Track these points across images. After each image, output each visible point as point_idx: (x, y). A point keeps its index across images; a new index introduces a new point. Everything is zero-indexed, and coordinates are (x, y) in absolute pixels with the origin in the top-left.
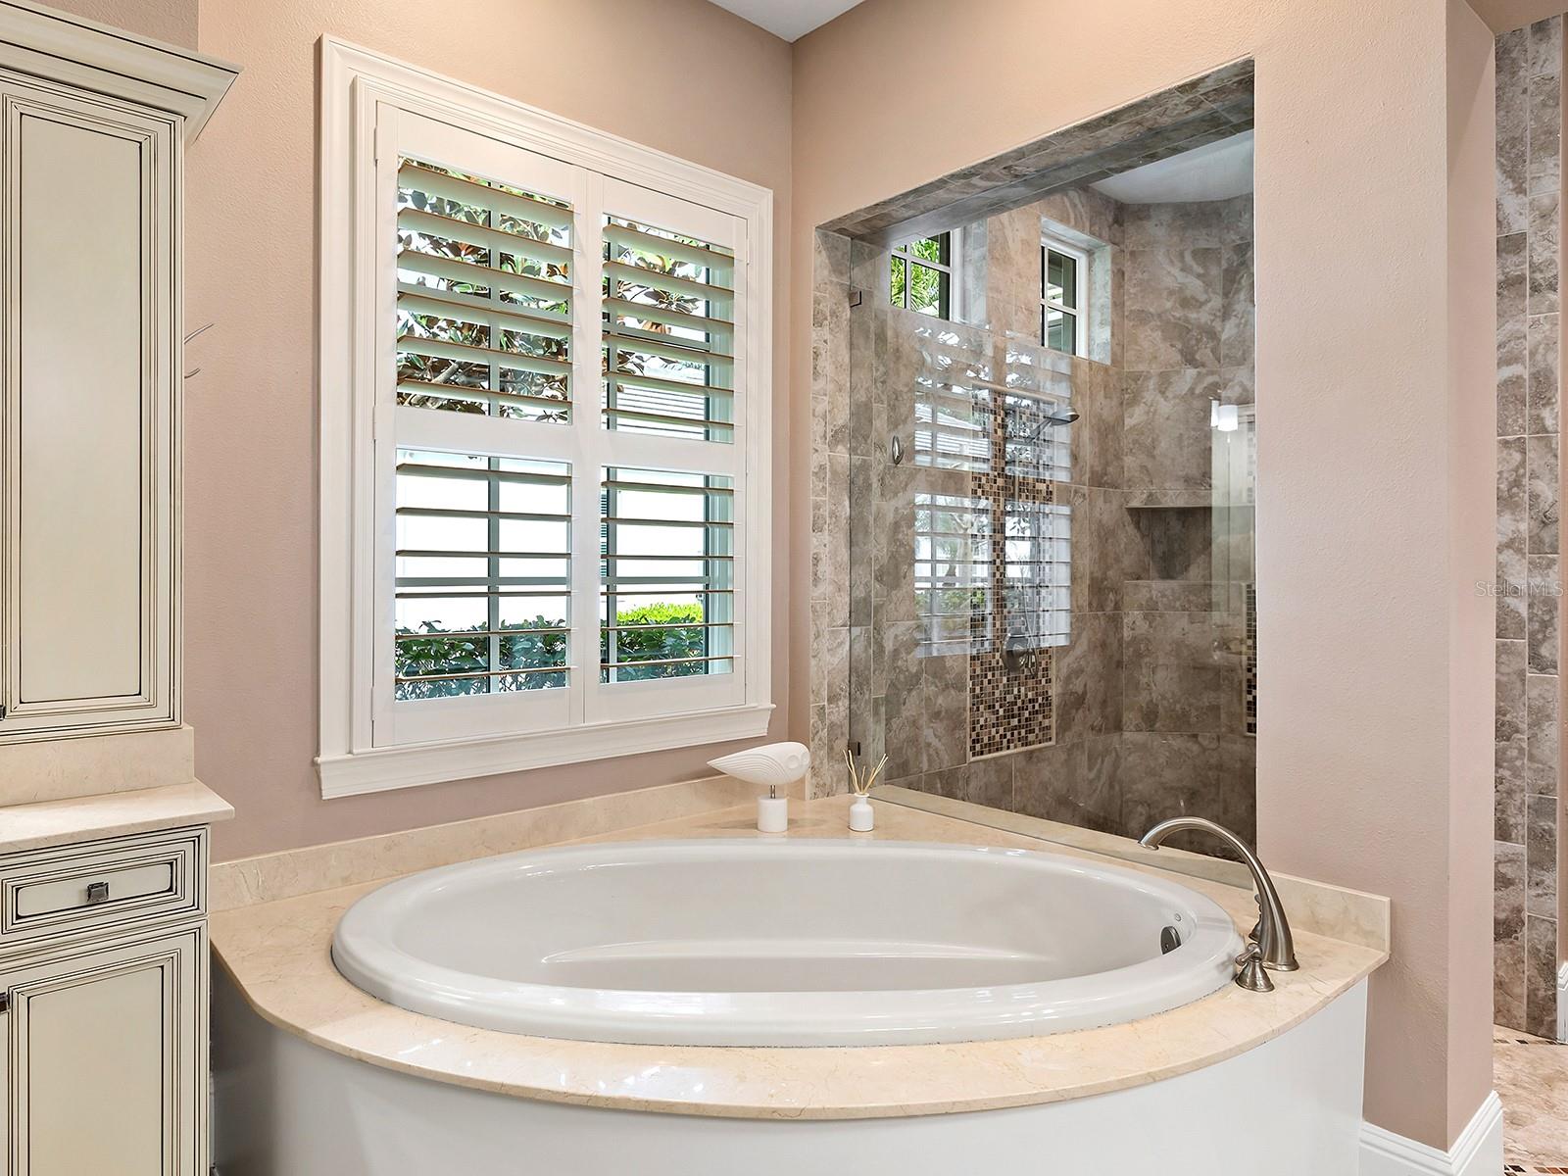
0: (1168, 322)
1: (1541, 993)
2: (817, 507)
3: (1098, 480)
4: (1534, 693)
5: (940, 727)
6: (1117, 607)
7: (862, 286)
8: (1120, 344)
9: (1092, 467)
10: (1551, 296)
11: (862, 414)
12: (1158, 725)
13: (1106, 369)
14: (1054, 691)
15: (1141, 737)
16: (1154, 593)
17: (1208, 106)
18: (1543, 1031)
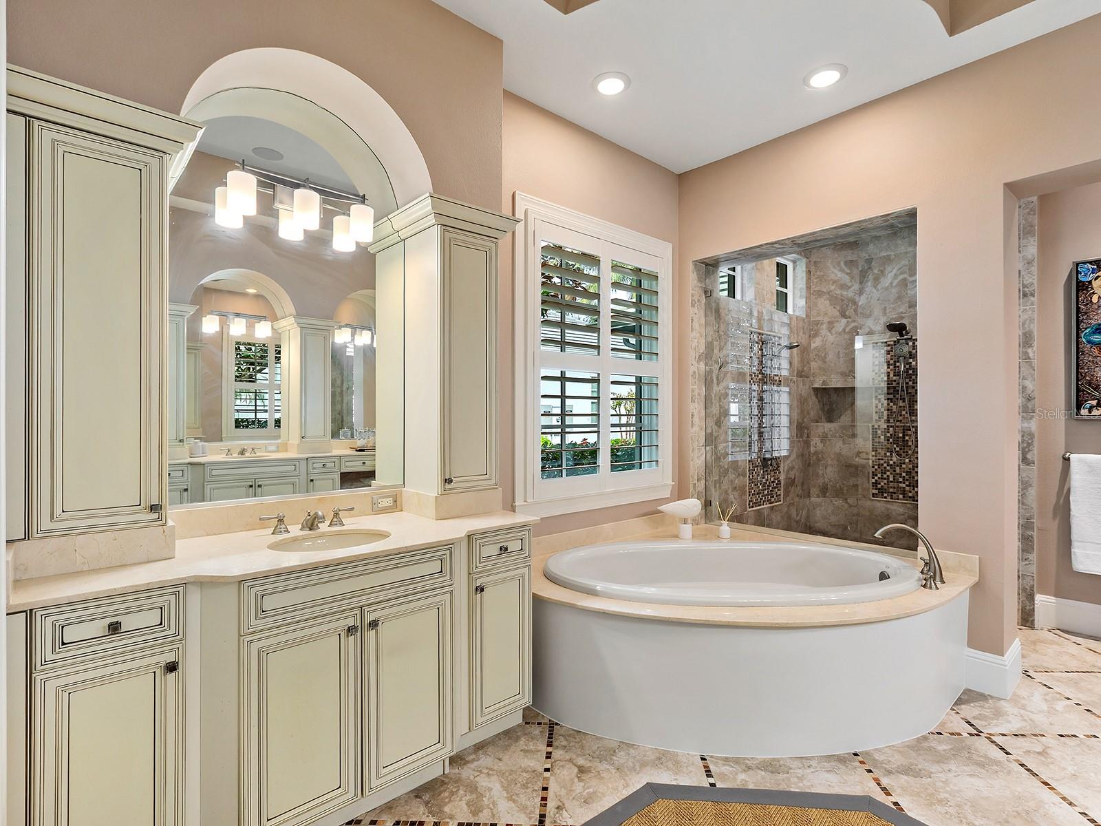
0: (832, 296)
1: (1028, 608)
2: (693, 391)
3: (801, 374)
4: (1024, 475)
5: (736, 494)
6: (808, 437)
7: (710, 288)
8: (809, 307)
9: (797, 368)
10: (1032, 298)
11: (709, 347)
12: (828, 494)
13: (804, 320)
14: (782, 477)
15: (819, 500)
16: (826, 429)
17: (891, 221)
18: (1028, 625)
